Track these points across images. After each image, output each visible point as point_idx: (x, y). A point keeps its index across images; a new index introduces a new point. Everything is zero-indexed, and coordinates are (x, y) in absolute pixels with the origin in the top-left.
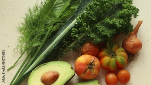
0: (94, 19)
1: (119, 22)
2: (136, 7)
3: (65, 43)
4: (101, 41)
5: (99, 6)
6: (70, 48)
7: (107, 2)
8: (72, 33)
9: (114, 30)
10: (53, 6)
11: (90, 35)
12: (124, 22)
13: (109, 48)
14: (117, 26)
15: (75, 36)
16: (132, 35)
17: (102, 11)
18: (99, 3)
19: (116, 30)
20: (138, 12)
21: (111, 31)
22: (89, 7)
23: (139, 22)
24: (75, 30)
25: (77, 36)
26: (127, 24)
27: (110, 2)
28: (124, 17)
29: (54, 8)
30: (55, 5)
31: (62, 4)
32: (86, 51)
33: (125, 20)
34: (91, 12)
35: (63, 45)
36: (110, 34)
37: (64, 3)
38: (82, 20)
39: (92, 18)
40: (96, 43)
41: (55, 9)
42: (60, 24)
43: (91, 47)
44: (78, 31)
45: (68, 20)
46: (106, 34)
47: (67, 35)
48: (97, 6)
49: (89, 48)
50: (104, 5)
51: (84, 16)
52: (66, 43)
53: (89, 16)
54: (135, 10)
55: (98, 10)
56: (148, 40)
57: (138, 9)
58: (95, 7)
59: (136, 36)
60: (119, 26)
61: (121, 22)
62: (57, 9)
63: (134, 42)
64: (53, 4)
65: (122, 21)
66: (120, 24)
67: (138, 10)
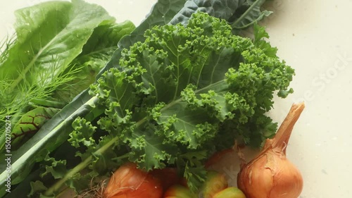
0: (147, 92)
1: (227, 101)
2: (284, 62)
3: (50, 163)
4: (165, 162)
5: (162, 51)
6: (68, 182)
7: (190, 39)
8: (74, 133)
9: (208, 127)
10: (35, 59)
11: (128, 142)
12: (243, 102)
13: (190, 184)
14: (217, 112)
15: (81, 144)
16: (271, 148)
17: (171, 67)
18: (163, 42)
19: (214, 128)
20: (290, 79)
21: (198, 131)
22: (135, 53)
23: (293, 107)
24: (84, 125)
25: (88, 143)
26: (253, 112)
27: (198, 38)
28: (244, 89)
29: (37, 63)
30: (42, 56)
31: (63, 54)
32: (116, 192)
33: (245, 97)
34: (136, 69)
35: (45, 170)
36: (196, 140)
37: (68, 51)
38: (108, 92)
39: (139, 88)
40: (150, 169)
41: (41, 68)
42: (48, 110)
43: (132, 180)
44: (95, 127)
45: (75, 99)
46: (183, 139)
47: (58, 139)
48: (155, 50)
49: (128, 185)
50: (180, 46)
51: (115, 83)
52: (55, 163)
53: (131, 80)
54: (281, 70)
55: (160, 61)
56: (324, 172)
57: (292, 68)
58: (151, 53)
59: (284, 151)
60: (226, 114)
61: (231, 102)
62: (47, 66)
63: (274, 170)
64: (36, 52)
65: (234, 99)
66: (229, 108)
67: (291, 71)
